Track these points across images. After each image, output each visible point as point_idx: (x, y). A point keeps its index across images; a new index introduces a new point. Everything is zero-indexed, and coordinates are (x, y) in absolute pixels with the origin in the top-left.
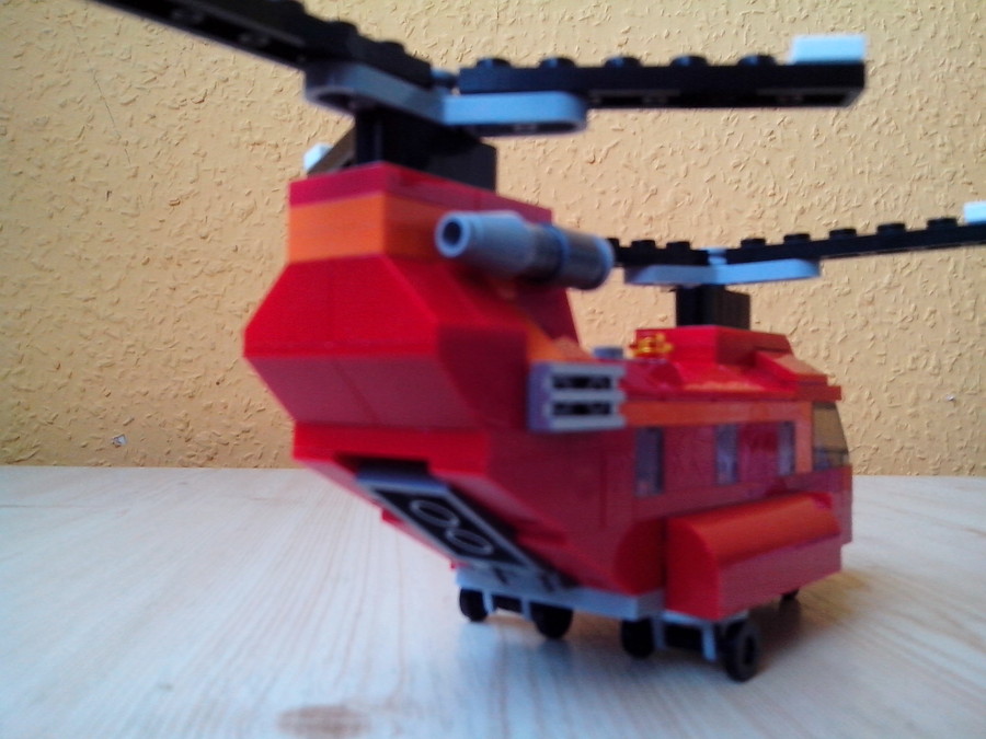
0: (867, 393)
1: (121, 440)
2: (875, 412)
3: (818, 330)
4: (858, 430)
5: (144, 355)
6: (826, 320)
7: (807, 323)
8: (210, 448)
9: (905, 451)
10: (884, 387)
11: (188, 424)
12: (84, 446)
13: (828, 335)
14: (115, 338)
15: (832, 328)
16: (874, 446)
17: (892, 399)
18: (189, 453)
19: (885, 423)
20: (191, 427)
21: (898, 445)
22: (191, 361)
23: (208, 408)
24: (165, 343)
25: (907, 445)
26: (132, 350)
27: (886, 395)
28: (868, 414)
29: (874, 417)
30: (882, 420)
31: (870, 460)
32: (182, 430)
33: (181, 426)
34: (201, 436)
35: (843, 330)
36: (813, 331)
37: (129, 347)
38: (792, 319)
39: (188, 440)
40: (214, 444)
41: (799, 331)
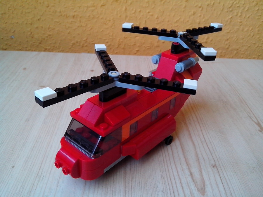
0: (251, 28)
1: (13, 37)
2: (252, 34)
3: (239, 6)
4: (245, 40)
5: (15, 10)
6: (243, 3)
7: (236, 4)
8: (39, 40)
9: (259, 47)
10: (257, 27)
11: (31, 33)
12: (2, 38)
13: (242, 8)
14: (4, 4)
15: (244, 6)
16: (249, 45)
17: (259, 30)
18: (33, 41)
19: (255, 38)
20: (33, 34)
21: (257, 45)
22: (29, 12)
23: (37, 28)
24: (20, 6)
25: (260, 45)
26: (10, 8)
27: (257, 29)
28: (250, 35)
29: (251, 36)
30: (254, 37)
31: (247, 49)
32: (30, 34)
33: (29, 33)
34: (36, 36)
35: (248, 6)
36: (238, 7)
37: (9, 7)
38: (231, 2)
39: (32, 37)
40: (40, 39)
41: (233, 6)
